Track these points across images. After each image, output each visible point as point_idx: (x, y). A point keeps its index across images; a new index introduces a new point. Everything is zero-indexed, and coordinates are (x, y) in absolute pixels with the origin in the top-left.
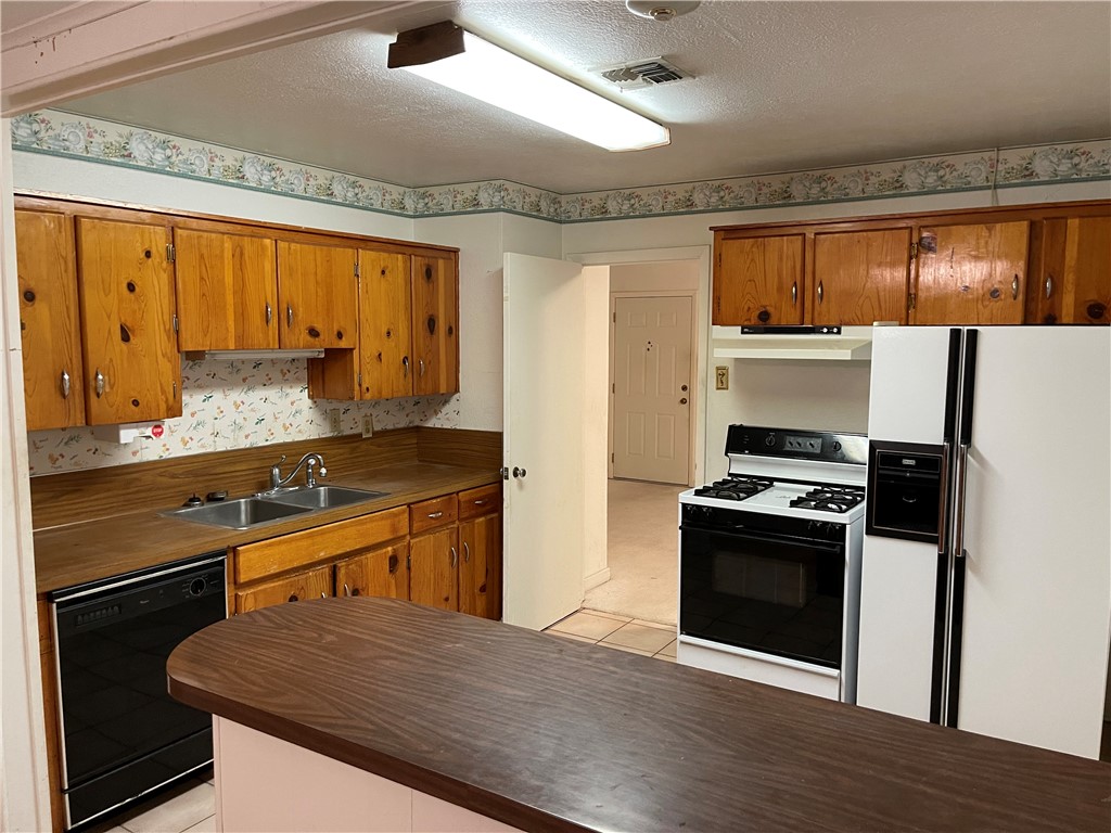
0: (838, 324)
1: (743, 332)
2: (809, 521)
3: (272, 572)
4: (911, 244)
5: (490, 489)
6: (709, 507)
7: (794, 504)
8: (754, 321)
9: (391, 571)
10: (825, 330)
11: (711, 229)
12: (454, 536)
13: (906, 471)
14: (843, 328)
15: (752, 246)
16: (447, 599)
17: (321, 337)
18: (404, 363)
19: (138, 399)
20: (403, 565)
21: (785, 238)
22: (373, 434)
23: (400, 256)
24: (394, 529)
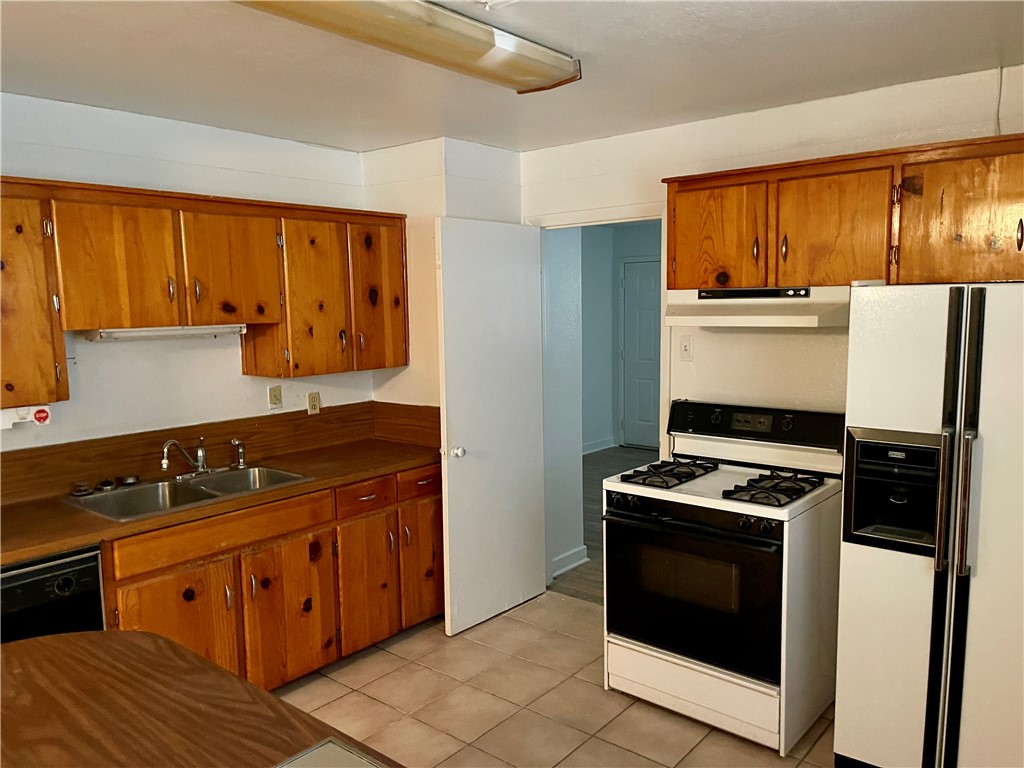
0: (805, 285)
1: (700, 297)
2: (742, 515)
3: (160, 566)
4: (893, 187)
5: (430, 470)
6: (634, 496)
7: (727, 495)
8: (711, 284)
9: (311, 559)
10: (791, 293)
11: (664, 181)
12: (392, 519)
13: (893, 466)
14: (813, 290)
15: (709, 198)
16: (384, 586)
17: (239, 311)
18: (341, 337)
19: (13, 383)
20: (327, 551)
21: (745, 187)
22: (321, 409)
23: (332, 224)
24: (315, 515)
